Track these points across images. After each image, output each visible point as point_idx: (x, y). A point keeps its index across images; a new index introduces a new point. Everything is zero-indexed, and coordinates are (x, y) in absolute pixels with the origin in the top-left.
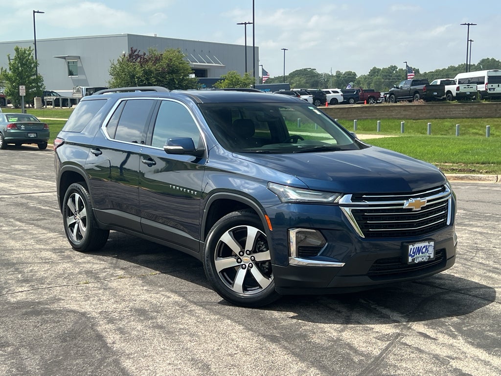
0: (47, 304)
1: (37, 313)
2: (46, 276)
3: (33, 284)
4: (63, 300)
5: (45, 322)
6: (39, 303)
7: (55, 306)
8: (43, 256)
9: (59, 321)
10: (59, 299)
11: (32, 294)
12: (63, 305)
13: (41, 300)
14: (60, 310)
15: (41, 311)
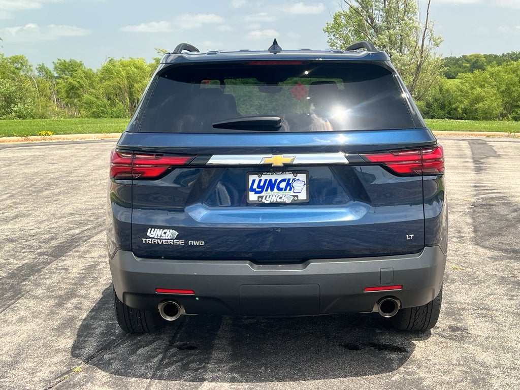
0: (504, 256)
1: (514, 251)
2: (495, 286)
3: (513, 279)
4: (488, 257)
5: (509, 245)
6: (511, 258)
7: (497, 253)
8: (487, 324)
9: (499, 243)
10: (491, 258)
11: (515, 268)
12: (489, 253)
13: (508, 261)
14: (494, 250)
15: (510, 252)
